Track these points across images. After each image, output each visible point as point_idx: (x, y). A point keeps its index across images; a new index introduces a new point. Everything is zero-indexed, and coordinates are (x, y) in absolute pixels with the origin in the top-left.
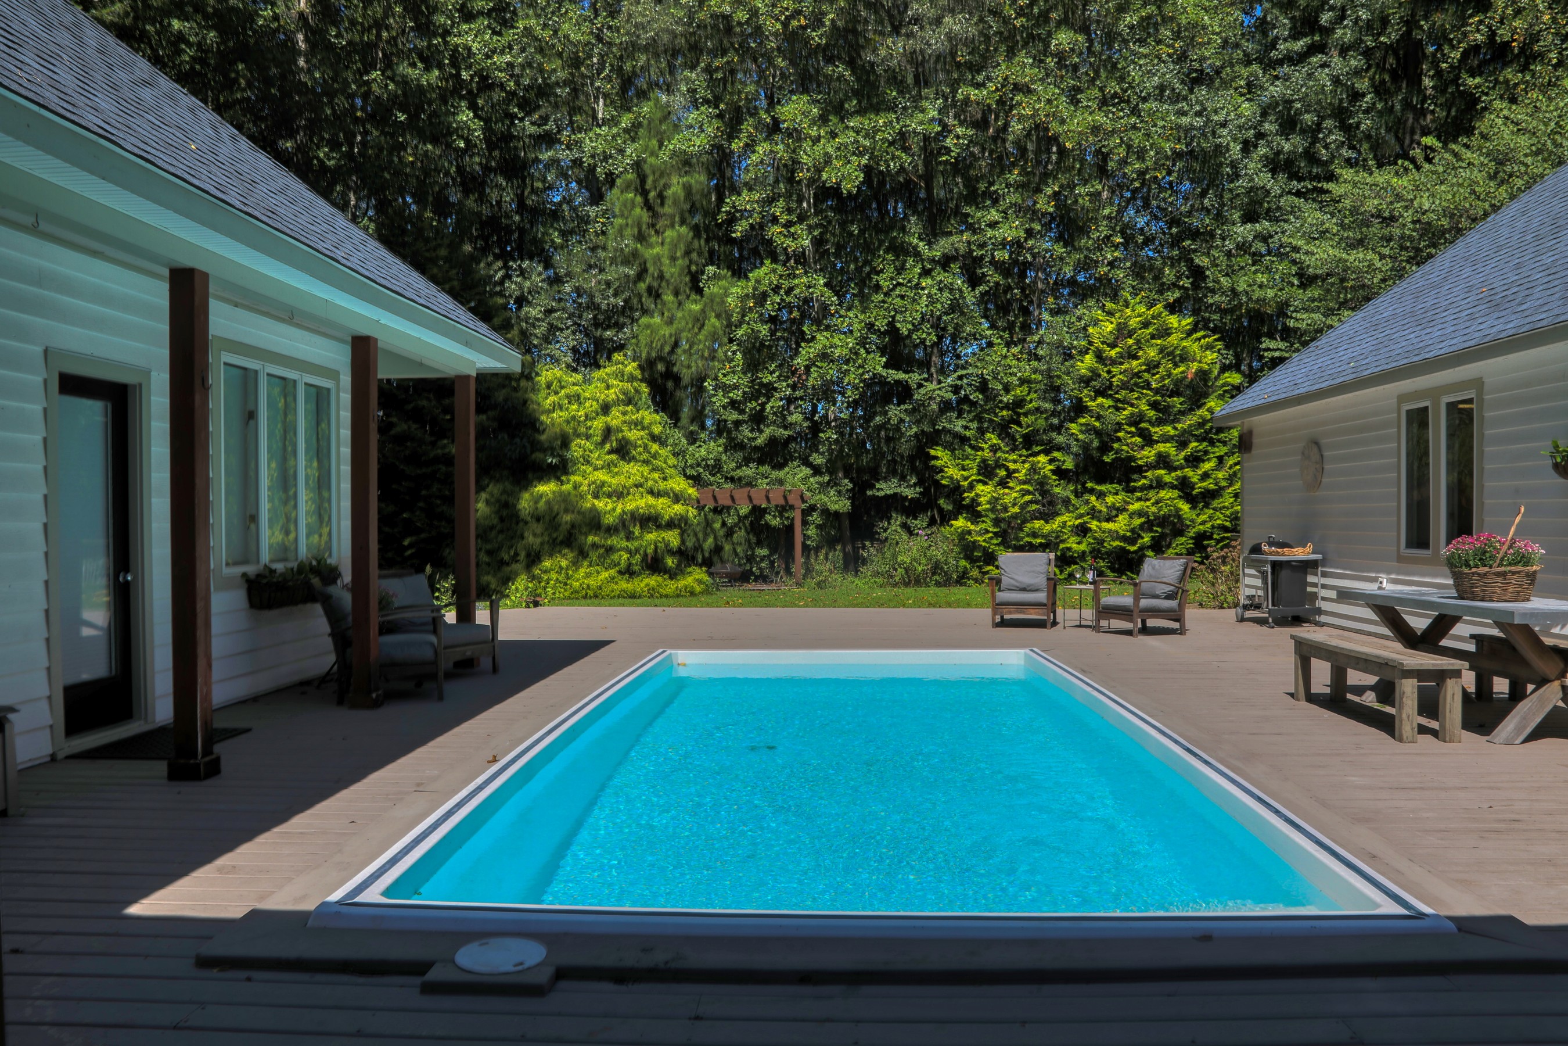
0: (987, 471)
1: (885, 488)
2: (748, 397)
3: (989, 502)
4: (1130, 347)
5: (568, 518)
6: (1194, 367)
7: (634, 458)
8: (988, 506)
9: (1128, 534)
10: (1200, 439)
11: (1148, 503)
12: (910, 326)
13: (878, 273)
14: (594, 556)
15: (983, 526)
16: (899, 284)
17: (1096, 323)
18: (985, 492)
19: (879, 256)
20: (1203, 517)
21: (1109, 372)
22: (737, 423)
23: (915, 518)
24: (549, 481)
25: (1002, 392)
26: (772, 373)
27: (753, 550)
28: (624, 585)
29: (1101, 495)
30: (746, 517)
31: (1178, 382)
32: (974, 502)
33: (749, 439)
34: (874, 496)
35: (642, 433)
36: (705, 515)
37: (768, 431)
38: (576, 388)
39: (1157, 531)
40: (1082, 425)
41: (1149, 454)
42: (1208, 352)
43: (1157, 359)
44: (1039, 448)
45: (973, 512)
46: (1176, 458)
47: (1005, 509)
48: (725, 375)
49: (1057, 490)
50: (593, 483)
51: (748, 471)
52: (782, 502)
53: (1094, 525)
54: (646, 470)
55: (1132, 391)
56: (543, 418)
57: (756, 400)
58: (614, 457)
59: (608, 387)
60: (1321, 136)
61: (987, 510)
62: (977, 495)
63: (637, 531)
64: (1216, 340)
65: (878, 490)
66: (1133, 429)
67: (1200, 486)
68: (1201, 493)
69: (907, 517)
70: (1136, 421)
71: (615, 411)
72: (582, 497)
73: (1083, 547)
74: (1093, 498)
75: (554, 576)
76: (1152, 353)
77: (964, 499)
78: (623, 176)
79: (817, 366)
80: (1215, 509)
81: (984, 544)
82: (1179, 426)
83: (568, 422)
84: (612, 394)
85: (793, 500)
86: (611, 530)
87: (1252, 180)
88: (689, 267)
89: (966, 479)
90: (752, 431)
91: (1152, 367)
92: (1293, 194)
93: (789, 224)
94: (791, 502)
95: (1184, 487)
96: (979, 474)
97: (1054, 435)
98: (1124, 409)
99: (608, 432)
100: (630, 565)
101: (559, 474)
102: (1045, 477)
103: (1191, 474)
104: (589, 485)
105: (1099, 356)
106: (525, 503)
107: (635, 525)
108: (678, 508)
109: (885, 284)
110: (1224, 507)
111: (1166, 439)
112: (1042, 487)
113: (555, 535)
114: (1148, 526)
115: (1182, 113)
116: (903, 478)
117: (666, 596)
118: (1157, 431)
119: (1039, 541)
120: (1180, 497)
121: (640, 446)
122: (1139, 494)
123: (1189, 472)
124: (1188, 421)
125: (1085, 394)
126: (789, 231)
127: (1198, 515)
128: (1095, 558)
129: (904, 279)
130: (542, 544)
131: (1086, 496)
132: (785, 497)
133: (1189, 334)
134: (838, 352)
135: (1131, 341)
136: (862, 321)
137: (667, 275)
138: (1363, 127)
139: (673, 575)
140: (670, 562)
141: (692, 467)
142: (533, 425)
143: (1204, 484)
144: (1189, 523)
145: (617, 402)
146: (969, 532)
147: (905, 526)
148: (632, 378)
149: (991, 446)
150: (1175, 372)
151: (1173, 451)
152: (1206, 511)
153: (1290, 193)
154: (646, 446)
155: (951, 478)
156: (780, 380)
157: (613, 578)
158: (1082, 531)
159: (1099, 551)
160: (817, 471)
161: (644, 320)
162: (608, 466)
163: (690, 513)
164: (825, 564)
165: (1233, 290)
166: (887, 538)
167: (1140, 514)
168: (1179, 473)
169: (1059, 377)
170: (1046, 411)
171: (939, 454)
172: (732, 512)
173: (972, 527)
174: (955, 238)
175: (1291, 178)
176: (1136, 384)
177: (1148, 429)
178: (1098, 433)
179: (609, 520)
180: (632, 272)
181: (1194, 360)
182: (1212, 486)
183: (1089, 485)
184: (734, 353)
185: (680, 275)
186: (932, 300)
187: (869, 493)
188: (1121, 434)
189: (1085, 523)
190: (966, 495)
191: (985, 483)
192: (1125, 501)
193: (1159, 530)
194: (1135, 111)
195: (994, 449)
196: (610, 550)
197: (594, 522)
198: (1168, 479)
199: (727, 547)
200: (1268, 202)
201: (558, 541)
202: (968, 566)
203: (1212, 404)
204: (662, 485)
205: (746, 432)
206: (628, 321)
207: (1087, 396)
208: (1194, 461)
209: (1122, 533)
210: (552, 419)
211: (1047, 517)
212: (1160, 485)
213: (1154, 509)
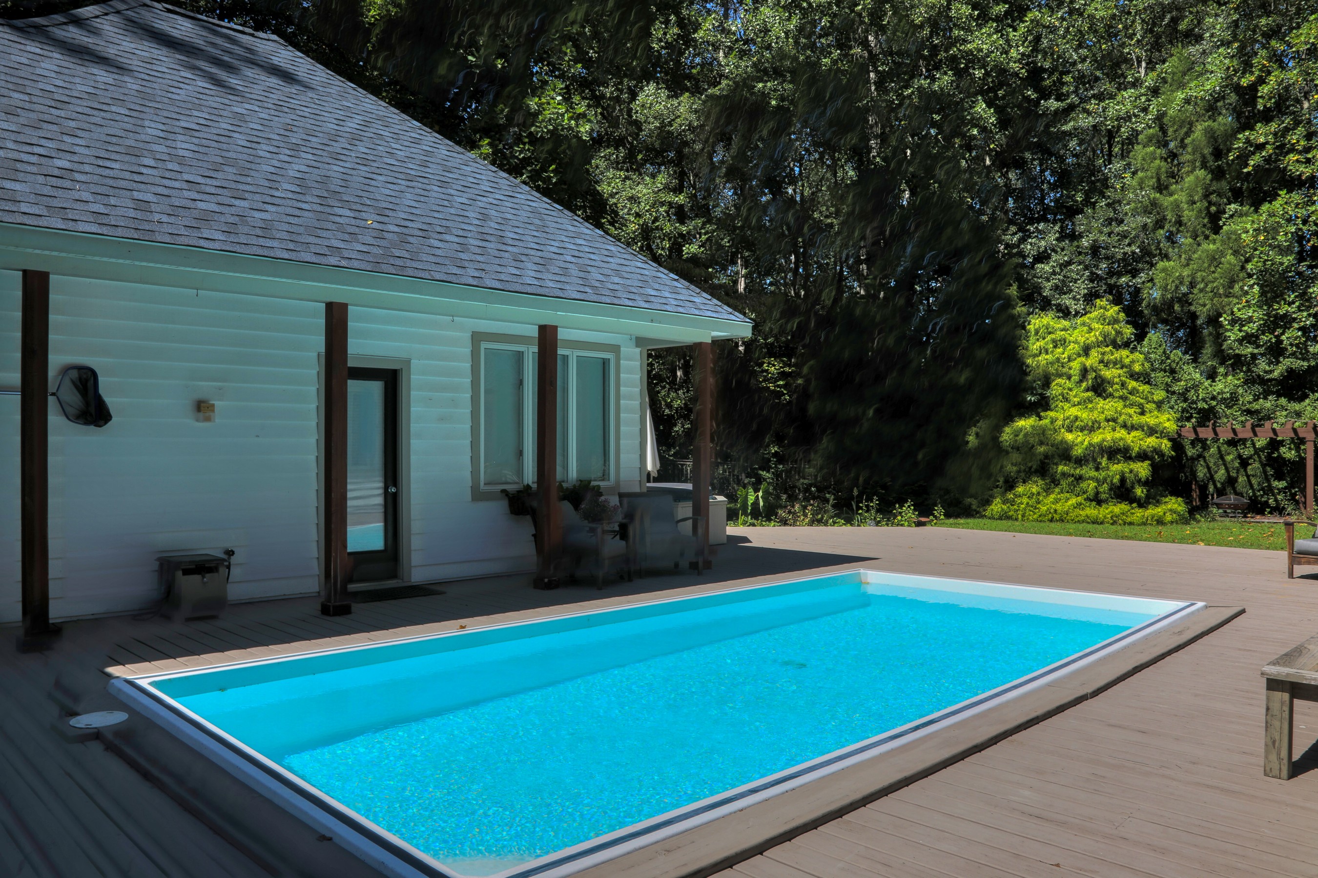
2: (1263, 329)
5: (1042, 449)
7: (1111, 395)
14: (1064, 483)
22: (1254, 357)
24: (1030, 416)
26: (1290, 304)
27: (1269, 482)
28: (1091, 511)
30: (1262, 449)
33: (1266, 372)
35: (1120, 371)
36: (1219, 447)
37: (1286, 363)
38: (1063, 333)
48: (1239, 310)
50: (1068, 418)
51: (1267, 404)
52: (1292, 435)
54: (1120, 405)
56: (1029, 361)
57: (1272, 333)
58: (1090, 394)
59: (1091, 330)
63: (1104, 462)
71: (1094, 353)
72: (1056, 430)
75: (1025, 500)
78: (1145, 132)
83: (1052, 363)
84: (1092, 338)
85: (1304, 433)
86: (1080, 461)
88: (1208, 208)
90: (1269, 364)
94: (1301, 435)
99: (1084, 371)
100: (1097, 493)
101: (1039, 410)
104: (1064, 420)
106: (1007, 435)
107: (1103, 456)
108: (1152, 441)
113: (1030, 465)
117: (1131, 524)
121: (1117, 384)
130: (1019, 472)
132: (1295, 430)
137: (1185, 219)
139: (1142, 504)
140: (1139, 491)
141: (1204, 400)
142: (1022, 369)
145: (1098, 344)
148: (1116, 321)
154: (1123, 385)
156: (1300, 310)
157: (1081, 504)
161: (1161, 265)
162: (1083, 403)
163: (1163, 446)
172: (1249, 444)
179: (1078, 451)
180: (1149, 221)
184: (1251, 287)
185: (1197, 217)
196: (1080, 478)
197: (1064, 453)
199: (1242, 479)
201: (1033, 470)
204: (1137, 419)
205: (1262, 365)
206: (1146, 266)
210: (1038, 361)
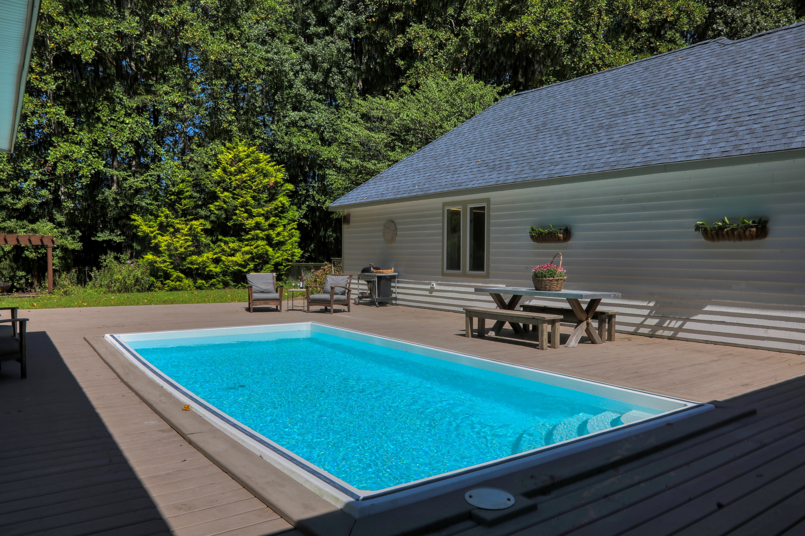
0: (163, 228)
1: (102, 236)
2: (11, 178)
3: (165, 246)
4: (241, 167)
6: (273, 180)
8: (166, 248)
9: (243, 263)
10: (276, 216)
11: (252, 247)
12: (120, 145)
13: (98, 111)
15: (164, 258)
16: (112, 119)
17: (222, 152)
18: (163, 240)
19: (100, 101)
20: (278, 255)
21: (230, 179)
23: (122, 254)
25: (171, 186)
26: (28, 164)
27: (15, 272)
29: (226, 243)
30: (9, 252)
31: (265, 187)
32: (157, 246)
33: (11, 204)
34: (96, 241)
37: (25, 200)
39: (256, 262)
40: (216, 205)
41: (251, 223)
42: (278, 173)
43: (254, 174)
44: (191, 217)
45: (156, 250)
46: (263, 225)
47: (176, 249)
49: (203, 239)
51: (10, 224)
52: (39, 243)
53: (224, 258)
55: (242, 190)
57: (17, 180)
60: (331, 75)
61: (165, 250)
62: (159, 241)
64: (282, 167)
65: (99, 237)
66: (243, 209)
67: (276, 239)
68: (276, 243)
69: (118, 253)
70: (244, 205)
73: (218, 270)
74: (222, 244)
76: (252, 171)
77: (151, 243)
79: (62, 163)
80: (283, 251)
81: (164, 268)
82: (266, 209)
85: (46, 242)
87: (299, 90)
89: (152, 232)
90: (13, 199)
91: (252, 178)
92: (316, 100)
93: (41, 74)
94: (45, 243)
95: (269, 239)
96: (158, 230)
97: (199, 210)
98: (239, 199)
102: (198, 232)
103: (272, 233)
105: (224, 170)
109: (104, 119)
110: (287, 250)
111: (259, 215)
112: (195, 238)
114: (252, 259)
115: (267, 52)
116: (112, 231)
118: (255, 211)
119: (195, 267)
120: (267, 244)
122: (247, 243)
123: (271, 232)
124: (271, 206)
125: (218, 190)
126: (41, 78)
127: (275, 254)
128: (224, 276)
129: (115, 117)
131: (219, 243)
132: (41, 240)
133: (269, 162)
134: (75, 156)
135: (241, 164)
136: (89, 138)
138: (348, 74)
143: (278, 238)
144: (271, 257)
146: (156, 262)
147: (117, 258)
149: (165, 215)
150: (264, 181)
151: (263, 221)
152: (279, 251)
153: (315, 99)
155: (144, 232)
156: (34, 169)
158: (217, 261)
159: (226, 272)
160: (59, 225)
164: (65, 280)
165: (290, 143)
166: (107, 266)
167: (247, 253)
168: (266, 232)
169: (204, 180)
170: (195, 198)
171: (136, 218)
173: (158, 259)
174: (143, 97)
175: (315, 92)
176: (244, 186)
177: (250, 210)
178: (226, 211)
181: (272, 176)
182: (282, 239)
183: (220, 237)
186: (133, 131)
187: (93, 239)
188: (237, 212)
189: (220, 257)
190: (153, 241)
191: (163, 236)
192: (239, 246)
193: (258, 261)
194: (244, 46)
195: (167, 217)
198: (261, 235)
200: (305, 102)
202: (155, 281)
203: (282, 199)
207: (219, 191)
208: (272, 226)
209: (239, 262)
211: (199, 253)
212: (257, 238)
213: (255, 250)
